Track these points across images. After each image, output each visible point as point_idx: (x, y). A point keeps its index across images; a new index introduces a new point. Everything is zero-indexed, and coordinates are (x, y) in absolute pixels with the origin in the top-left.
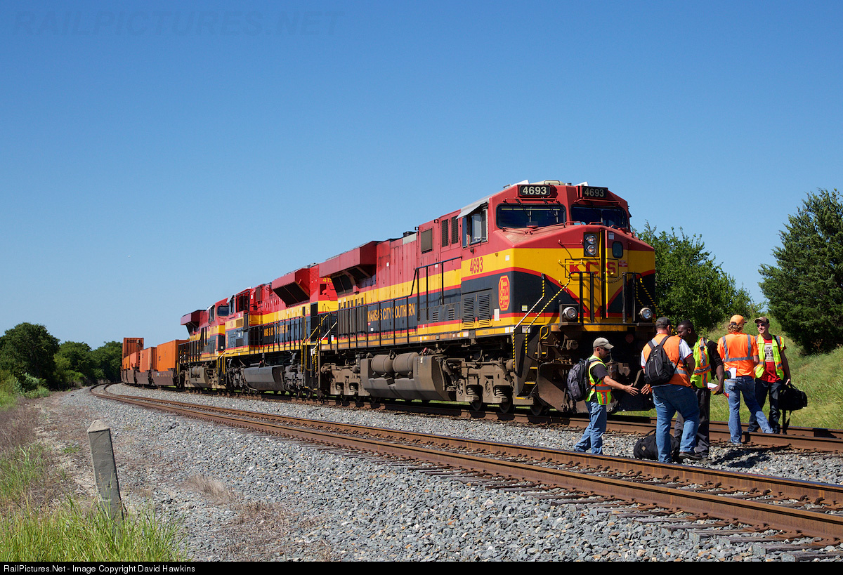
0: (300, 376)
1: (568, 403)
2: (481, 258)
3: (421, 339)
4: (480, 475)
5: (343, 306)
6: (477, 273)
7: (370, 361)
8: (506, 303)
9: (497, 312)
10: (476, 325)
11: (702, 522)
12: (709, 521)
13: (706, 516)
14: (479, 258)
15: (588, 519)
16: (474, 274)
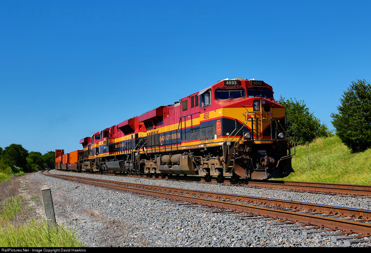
0: (131, 165)
1: (248, 175)
2: (208, 113)
3: (183, 148)
4: (210, 207)
5: (149, 134)
6: (206, 119)
7: (161, 158)
8: (219, 132)
9: (216, 136)
10: (207, 142)
11: (308, 227)
12: (311, 227)
13: (309, 224)
14: (208, 112)
15: (257, 226)
16: (205, 120)
